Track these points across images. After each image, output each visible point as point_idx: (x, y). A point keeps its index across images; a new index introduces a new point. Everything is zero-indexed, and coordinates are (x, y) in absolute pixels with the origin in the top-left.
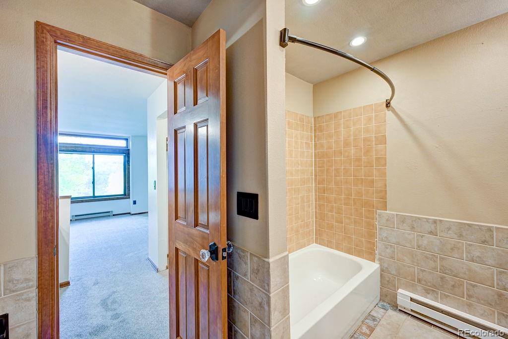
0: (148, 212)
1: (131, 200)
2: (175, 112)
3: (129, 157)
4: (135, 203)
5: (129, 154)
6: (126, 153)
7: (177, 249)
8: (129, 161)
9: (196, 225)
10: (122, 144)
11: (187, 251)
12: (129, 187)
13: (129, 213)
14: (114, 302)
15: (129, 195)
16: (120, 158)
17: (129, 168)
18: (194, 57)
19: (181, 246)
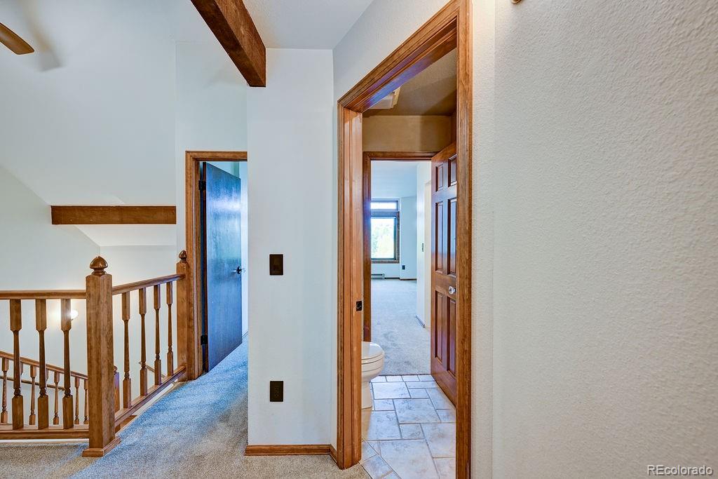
0: (416, 280)
1: (400, 265)
2: (437, 190)
3: (399, 220)
4: (404, 267)
5: (399, 216)
6: (396, 215)
7: (436, 292)
8: (399, 224)
9: (449, 273)
10: (392, 206)
11: (443, 293)
12: (399, 250)
13: (399, 278)
14: (391, 337)
15: (399, 259)
16: (391, 221)
17: (399, 232)
18: (449, 151)
19: (439, 289)
